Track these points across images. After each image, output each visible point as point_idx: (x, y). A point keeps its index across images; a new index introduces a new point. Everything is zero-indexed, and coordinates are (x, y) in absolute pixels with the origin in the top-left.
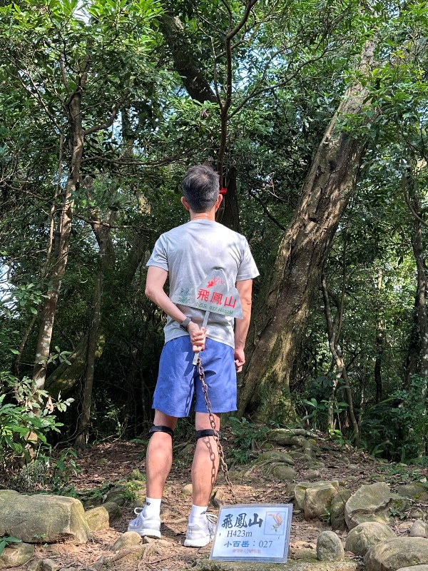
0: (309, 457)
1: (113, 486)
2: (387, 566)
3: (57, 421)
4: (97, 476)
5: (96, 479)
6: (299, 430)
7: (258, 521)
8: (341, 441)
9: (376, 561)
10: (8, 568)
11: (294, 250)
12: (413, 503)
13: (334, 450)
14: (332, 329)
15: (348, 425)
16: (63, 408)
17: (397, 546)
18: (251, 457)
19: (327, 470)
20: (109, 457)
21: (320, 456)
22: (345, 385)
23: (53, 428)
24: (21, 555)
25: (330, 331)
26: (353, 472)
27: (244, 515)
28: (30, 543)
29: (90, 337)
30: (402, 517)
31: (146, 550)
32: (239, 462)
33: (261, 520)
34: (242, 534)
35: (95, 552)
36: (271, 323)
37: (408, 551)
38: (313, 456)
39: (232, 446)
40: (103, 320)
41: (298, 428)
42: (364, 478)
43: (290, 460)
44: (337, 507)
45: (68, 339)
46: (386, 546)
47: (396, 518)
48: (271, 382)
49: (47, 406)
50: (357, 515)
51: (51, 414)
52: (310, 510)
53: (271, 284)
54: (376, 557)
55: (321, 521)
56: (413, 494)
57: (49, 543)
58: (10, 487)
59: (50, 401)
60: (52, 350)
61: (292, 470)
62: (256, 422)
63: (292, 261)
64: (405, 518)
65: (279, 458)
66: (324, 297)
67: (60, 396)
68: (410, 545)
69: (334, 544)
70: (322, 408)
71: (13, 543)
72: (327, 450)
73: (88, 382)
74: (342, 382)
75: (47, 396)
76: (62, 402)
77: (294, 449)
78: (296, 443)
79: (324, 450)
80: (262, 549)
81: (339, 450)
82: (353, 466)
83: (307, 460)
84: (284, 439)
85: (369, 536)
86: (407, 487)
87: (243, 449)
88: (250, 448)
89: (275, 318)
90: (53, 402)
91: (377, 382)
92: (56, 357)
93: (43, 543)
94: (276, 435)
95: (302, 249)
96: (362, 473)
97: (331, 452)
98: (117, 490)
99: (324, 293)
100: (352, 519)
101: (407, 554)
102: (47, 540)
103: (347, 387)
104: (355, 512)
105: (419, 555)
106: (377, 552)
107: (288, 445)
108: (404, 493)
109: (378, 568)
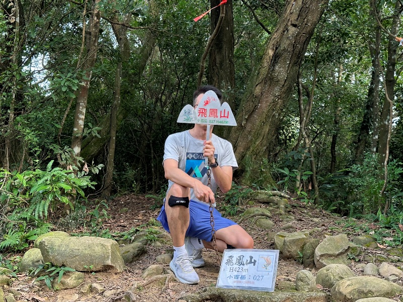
0: (283, 212)
1: (139, 231)
2: (349, 297)
3: (92, 180)
4: (122, 221)
5: (122, 224)
6: (275, 192)
7: (253, 261)
8: (306, 200)
9: (340, 293)
10: (65, 289)
11: (277, 51)
12: (365, 250)
13: (300, 207)
14: (303, 114)
15: (310, 188)
16: (96, 171)
17: (357, 283)
18: (239, 211)
19: (296, 222)
20: (129, 207)
21: (290, 211)
22: (310, 158)
23: (90, 186)
24: (75, 280)
25: (302, 116)
26: (316, 225)
27: (242, 257)
28: (81, 272)
29: (112, 116)
30: (357, 260)
31: (168, 279)
32: (229, 214)
33: (255, 261)
34: (240, 270)
35: (129, 279)
36: (256, 109)
37: (365, 287)
38: (285, 211)
39: (224, 202)
40: (122, 102)
41: (274, 190)
42: (326, 230)
43: (269, 214)
44: (309, 252)
45: (93, 116)
46: (348, 283)
47: (352, 261)
48: (254, 155)
49: (84, 169)
50: (323, 258)
51: (87, 175)
52: (287, 252)
53: (258, 77)
54: (341, 290)
55: (296, 260)
56: (365, 243)
57: (95, 272)
58: (59, 229)
59: (86, 166)
60: (86, 125)
61: (270, 222)
62: (241, 185)
63: (275, 60)
64: (359, 261)
65: (260, 213)
66: (299, 89)
67: (93, 162)
68: (366, 283)
69: (309, 279)
70: (292, 175)
71: (69, 272)
72: (295, 207)
73: (111, 150)
74: (308, 156)
75: (83, 162)
76: (94, 166)
77: (271, 206)
78: (273, 201)
79: (294, 207)
80: (255, 281)
81: (304, 207)
82: (316, 220)
83: (281, 214)
84: (263, 198)
85: (335, 274)
86: (360, 237)
87: (232, 205)
88: (237, 204)
89: (260, 105)
90: (88, 166)
91: (332, 155)
92: (89, 131)
93: (91, 272)
94: (258, 195)
95: (284, 50)
96: (323, 225)
97: (298, 208)
98: (142, 233)
99: (298, 86)
100: (320, 260)
101: (364, 289)
102: (94, 269)
103: (312, 159)
104: (322, 256)
105: (374, 290)
106: (341, 287)
107: (267, 203)
108: (358, 242)
109: (342, 298)
